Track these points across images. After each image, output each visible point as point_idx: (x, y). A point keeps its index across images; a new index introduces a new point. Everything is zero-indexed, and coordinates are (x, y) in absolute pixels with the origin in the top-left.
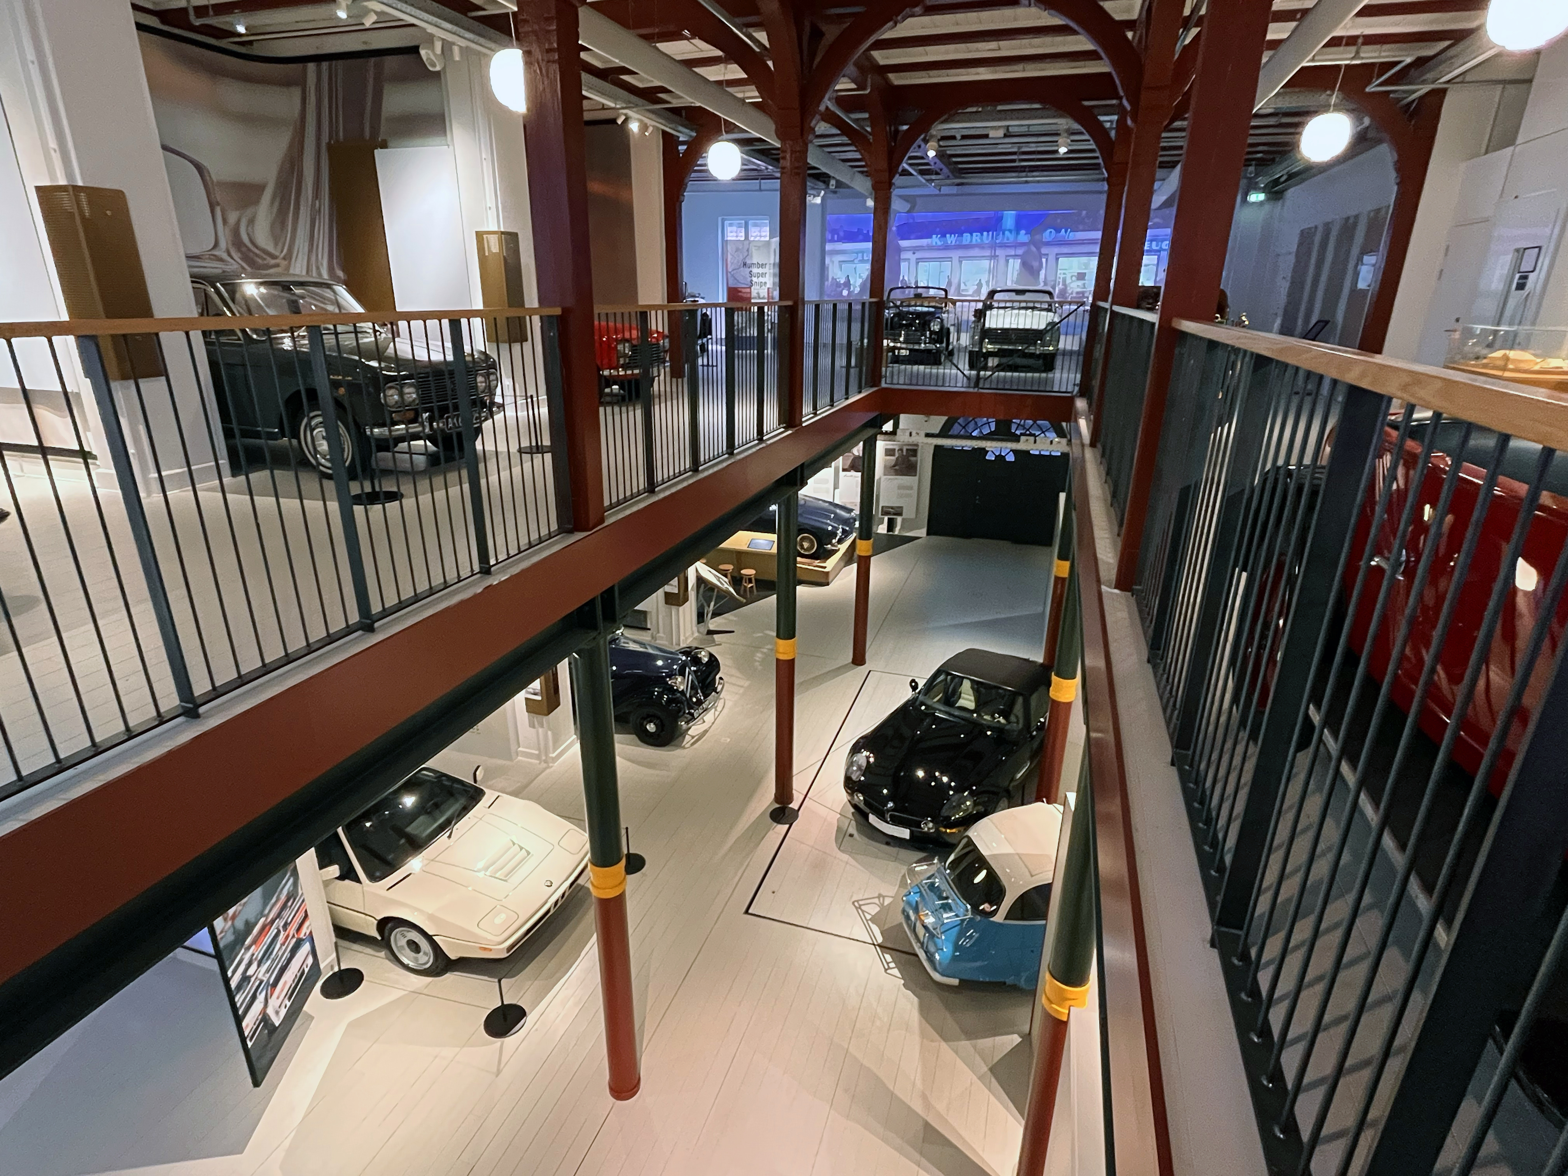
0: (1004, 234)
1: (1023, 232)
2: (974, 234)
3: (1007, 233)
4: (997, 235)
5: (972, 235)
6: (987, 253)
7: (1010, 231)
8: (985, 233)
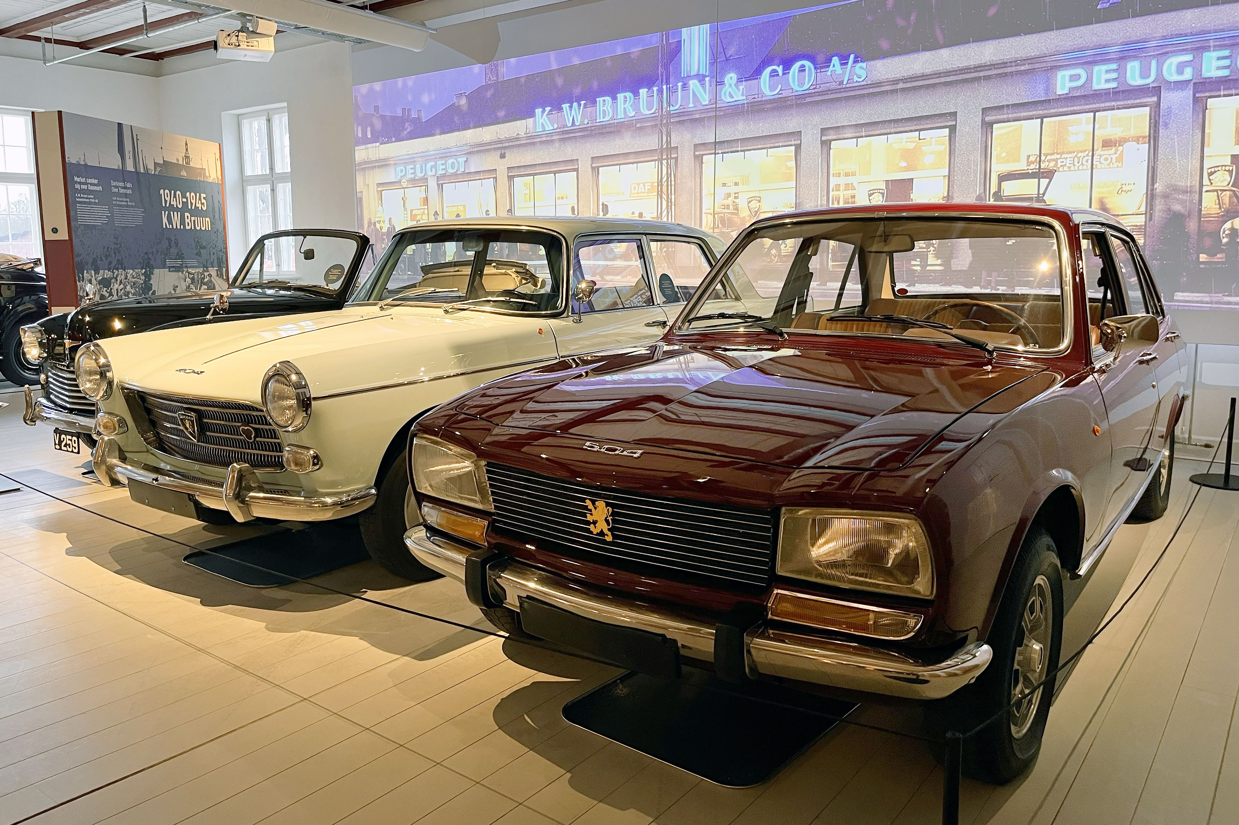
0: (685, 86)
1: (731, 78)
2: (620, 96)
3: (693, 84)
4: (672, 91)
5: (614, 98)
6: (651, 142)
7: (701, 78)
8: (643, 92)
